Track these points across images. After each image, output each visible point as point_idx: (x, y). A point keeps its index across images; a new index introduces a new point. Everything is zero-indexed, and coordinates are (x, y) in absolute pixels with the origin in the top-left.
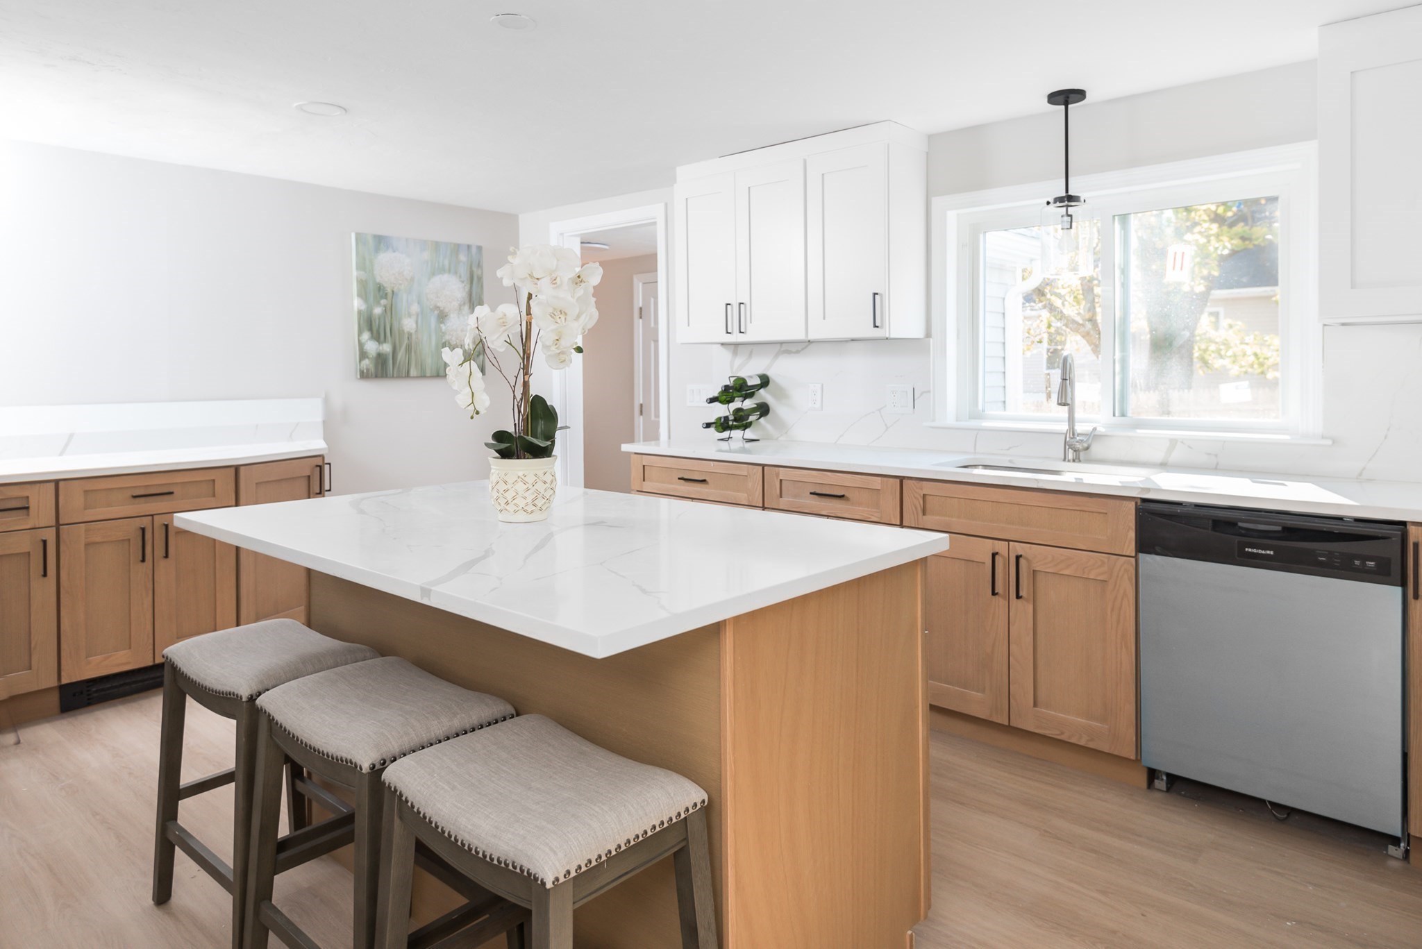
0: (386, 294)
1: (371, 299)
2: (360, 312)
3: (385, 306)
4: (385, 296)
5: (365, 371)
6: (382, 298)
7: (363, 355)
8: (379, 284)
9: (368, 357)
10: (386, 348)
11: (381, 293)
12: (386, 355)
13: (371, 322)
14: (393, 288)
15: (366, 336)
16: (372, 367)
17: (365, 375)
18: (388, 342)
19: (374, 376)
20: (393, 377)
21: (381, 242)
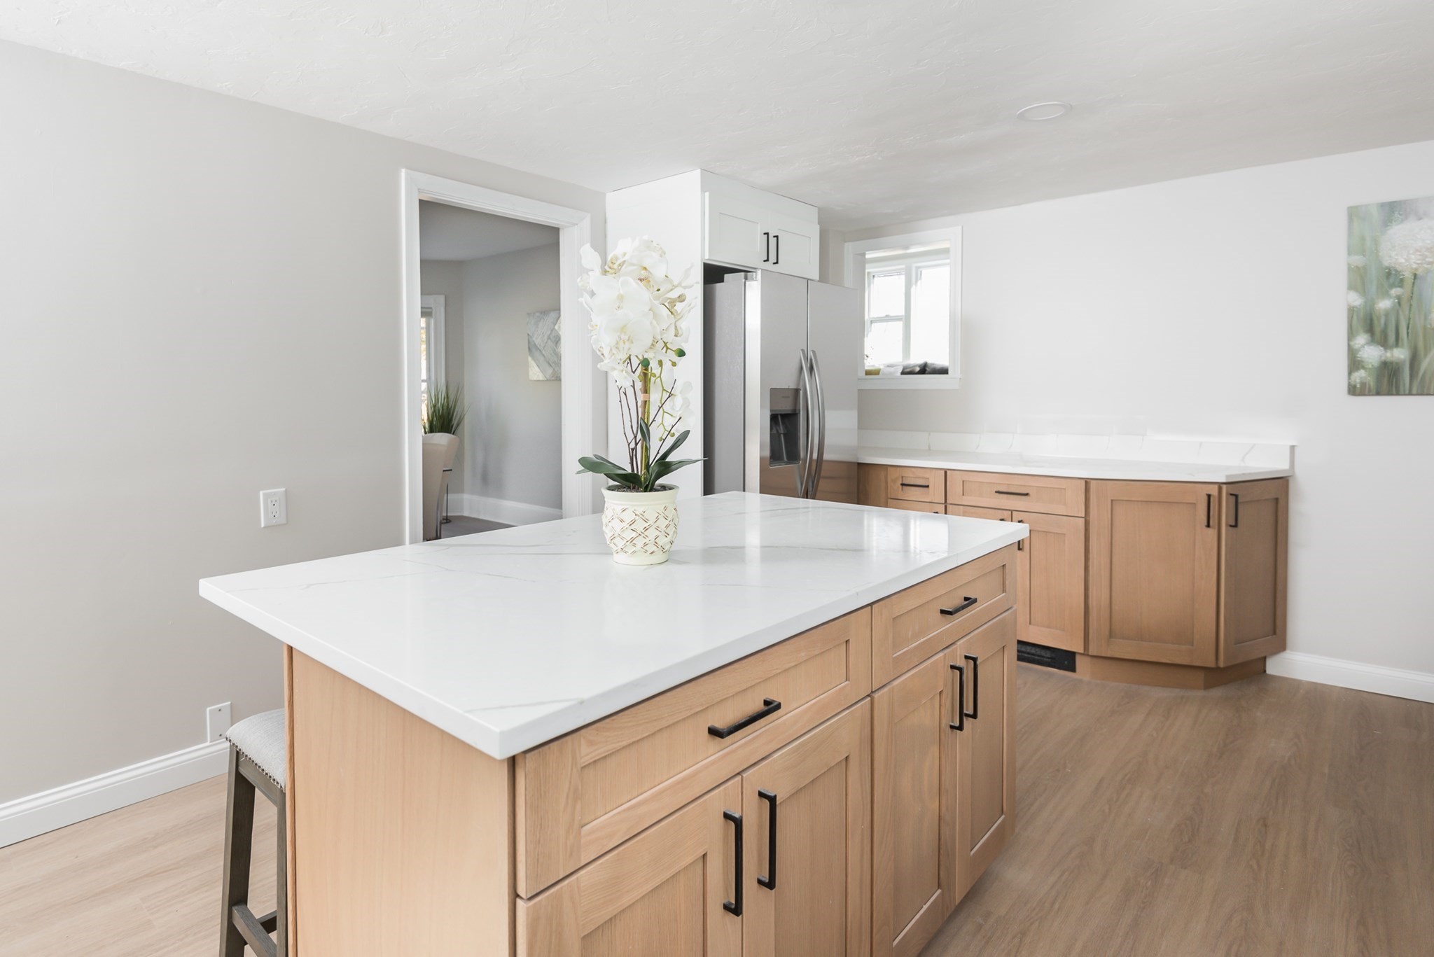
0: (1402, 280)
1: (1374, 289)
2: (1352, 311)
3: (1399, 298)
4: (1401, 283)
5: (1358, 386)
6: (1392, 286)
7: (1355, 363)
8: (1387, 268)
9: (1363, 368)
10: (1400, 354)
11: (1391, 280)
12: (1397, 363)
13: (1371, 320)
14: (1416, 269)
15: (1361, 339)
16: (1371, 381)
17: (1358, 391)
18: (1403, 346)
19: (1374, 392)
20: (1410, 394)
21: (1393, 211)
